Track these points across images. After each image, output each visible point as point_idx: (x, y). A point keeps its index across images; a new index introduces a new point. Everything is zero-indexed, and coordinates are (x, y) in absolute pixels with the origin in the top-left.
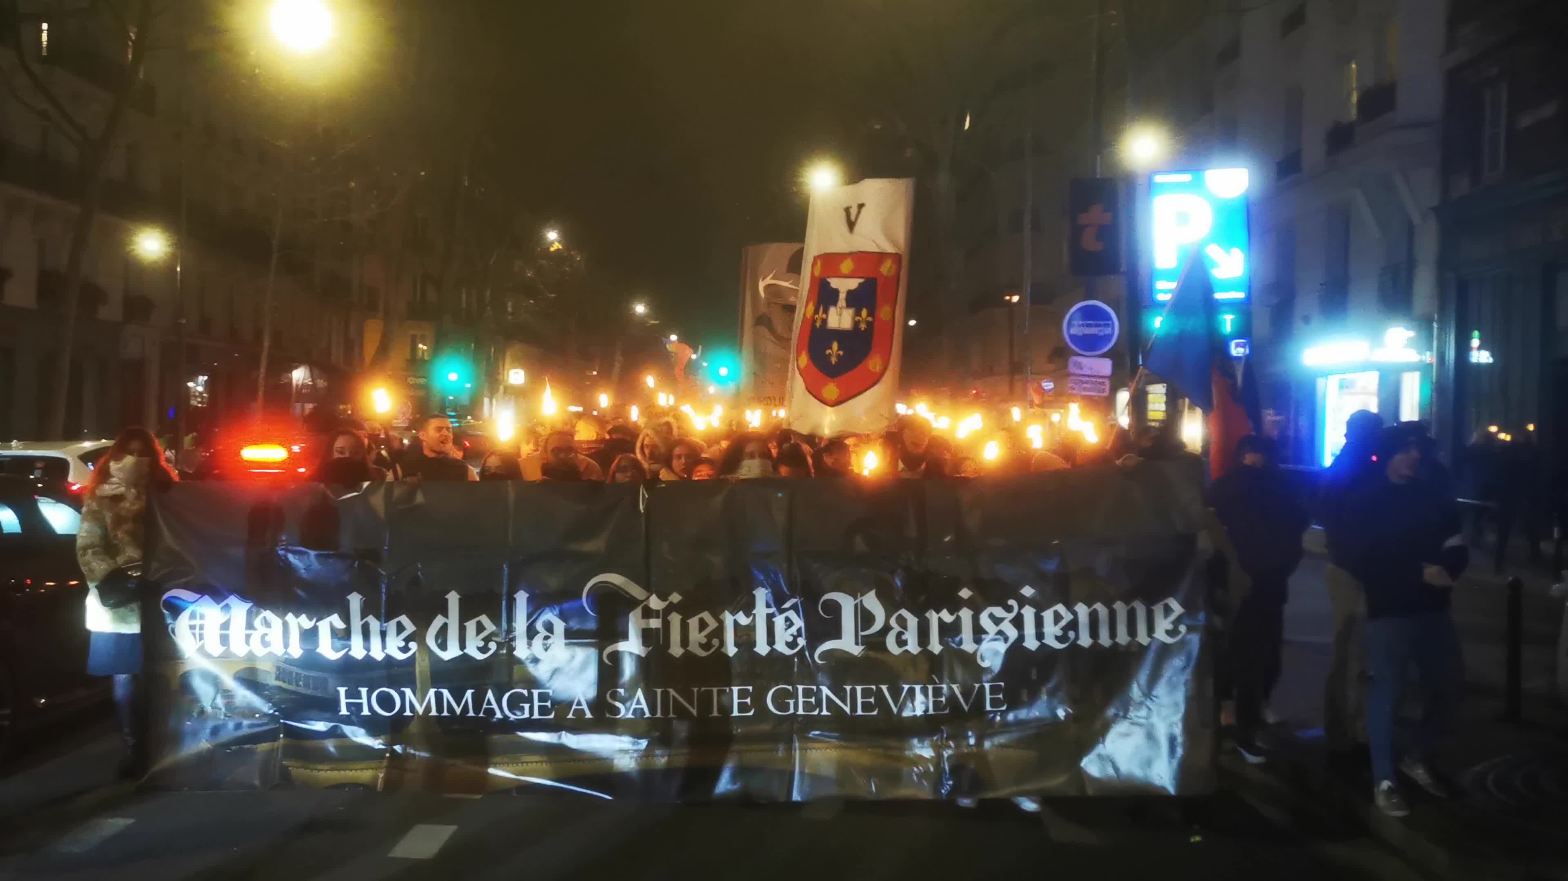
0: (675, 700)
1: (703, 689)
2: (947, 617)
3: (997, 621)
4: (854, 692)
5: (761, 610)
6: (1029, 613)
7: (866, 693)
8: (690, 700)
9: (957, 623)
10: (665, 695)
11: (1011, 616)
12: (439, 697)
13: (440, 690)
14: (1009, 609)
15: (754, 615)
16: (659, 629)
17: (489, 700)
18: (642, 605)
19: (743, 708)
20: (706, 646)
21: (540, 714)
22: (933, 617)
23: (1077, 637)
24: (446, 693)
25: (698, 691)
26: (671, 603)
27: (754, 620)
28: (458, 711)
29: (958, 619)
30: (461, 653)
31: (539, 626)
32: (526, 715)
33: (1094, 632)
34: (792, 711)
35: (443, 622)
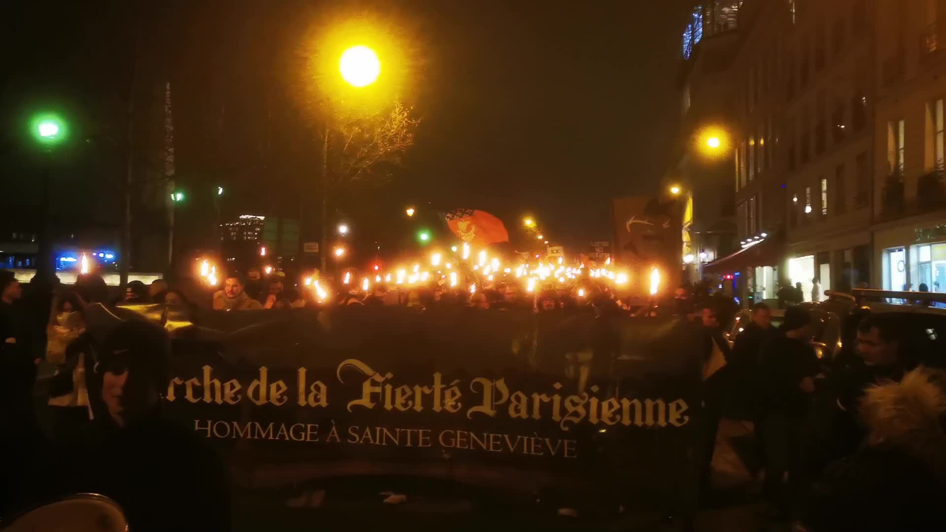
0: (386, 435)
1: (402, 430)
2: (545, 399)
3: (574, 404)
4: (488, 437)
5: (438, 386)
6: (594, 401)
7: (495, 439)
8: (394, 435)
9: (551, 403)
10: (381, 431)
11: (583, 402)
12: (253, 426)
13: (254, 423)
14: (583, 398)
15: (434, 388)
16: (380, 393)
17: (282, 429)
18: (370, 379)
19: (425, 442)
20: (405, 405)
21: (311, 439)
22: (536, 398)
23: (622, 419)
24: (258, 425)
25: (399, 431)
26: (387, 379)
27: (433, 392)
28: (264, 436)
29: (552, 401)
30: (266, 402)
31: (312, 388)
32: (303, 439)
33: (632, 416)
34: (453, 445)
35: (257, 384)
